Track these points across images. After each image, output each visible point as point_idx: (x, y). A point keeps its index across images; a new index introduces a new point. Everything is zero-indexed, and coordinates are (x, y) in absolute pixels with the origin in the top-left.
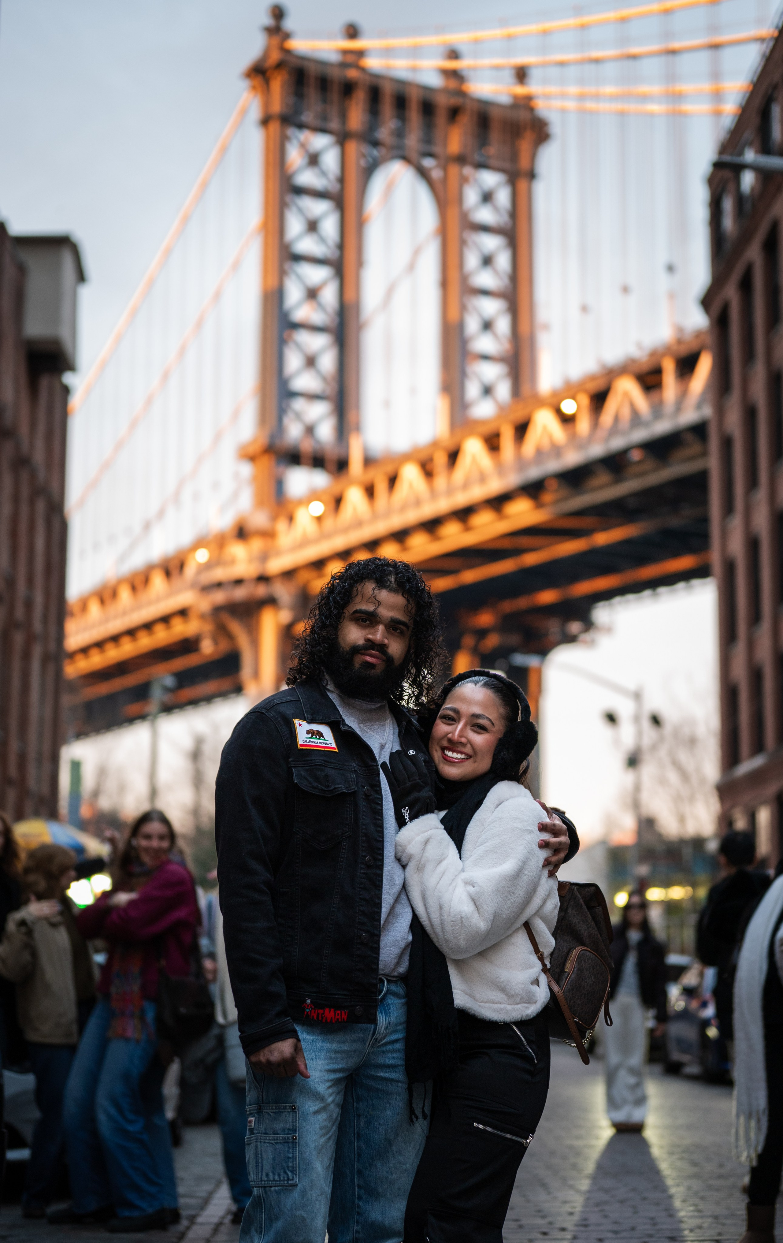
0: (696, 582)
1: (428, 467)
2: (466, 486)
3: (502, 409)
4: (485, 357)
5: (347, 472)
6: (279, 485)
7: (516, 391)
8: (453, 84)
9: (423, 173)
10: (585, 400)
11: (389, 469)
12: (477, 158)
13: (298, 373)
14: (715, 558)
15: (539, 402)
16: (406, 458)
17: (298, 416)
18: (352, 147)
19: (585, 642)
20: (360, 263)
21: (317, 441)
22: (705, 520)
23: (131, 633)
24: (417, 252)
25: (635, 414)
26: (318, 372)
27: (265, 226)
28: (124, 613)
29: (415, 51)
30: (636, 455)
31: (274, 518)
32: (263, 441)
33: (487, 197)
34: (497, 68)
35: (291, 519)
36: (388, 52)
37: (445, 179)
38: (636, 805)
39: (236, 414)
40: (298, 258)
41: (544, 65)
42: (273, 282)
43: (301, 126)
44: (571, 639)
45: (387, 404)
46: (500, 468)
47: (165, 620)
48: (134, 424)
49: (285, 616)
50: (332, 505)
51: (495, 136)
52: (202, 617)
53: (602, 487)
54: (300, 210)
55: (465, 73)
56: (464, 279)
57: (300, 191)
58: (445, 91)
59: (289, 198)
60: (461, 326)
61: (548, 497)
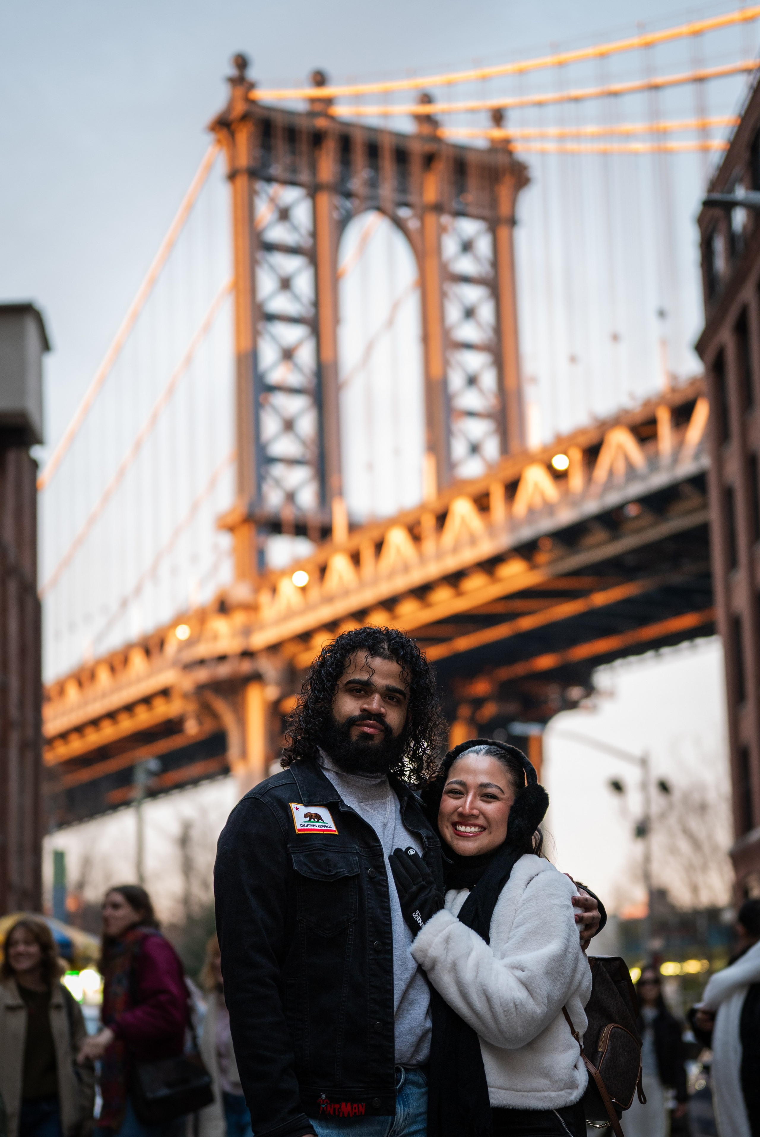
0: (700, 641)
1: (416, 531)
2: (456, 549)
3: (490, 467)
4: (471, 414)
5: (332, 540)
6: (261, 555)
7: (505, 448)
8: (426, 129)
9: (399, 224)
10: (577, 455)
11: (375, 534)
12: (455, 206)
13: (276, 437)
14: (720, 614)
15: (529, 458)
16: (392, 522)
17: (278, 483)
18: (324, 199)
19: (587, 708)
20: (336, 320)
21: (299, 508)
22: (707, 576)
23: (112, 716)
24: (395, 307)
25: (630, 467)
26: (297, 436)
27: (236, 286)
28: (104, 695)
29: (386, 97)
30: (633, 511)
31: (257, 590)
32: (242, 510)
33: (467, 247)
34: (473, 111)
35: (274, 590)
36: (358, 99)
37: (422, 229)
38: (647, 876)
39: (213, 484)
40: (271, 318)
41: (522, 106)
42: (246, 344)
43: (270, 180)
44: (572, 705)
45: (370, 467)
46: (491, 529)
47: (147, 700)
48: (106, 498)
49: (272, 692)
50: (317, 574)
51: (473, 182)
52: (185, 696)
53: (599, 545)
54: (272, 268)
55: (439, 118)
56: (446, 333)
57: (270, 247)
58: (419, 137)
59: (260, 255)
60: (444, 382)
61: (542, 558)
